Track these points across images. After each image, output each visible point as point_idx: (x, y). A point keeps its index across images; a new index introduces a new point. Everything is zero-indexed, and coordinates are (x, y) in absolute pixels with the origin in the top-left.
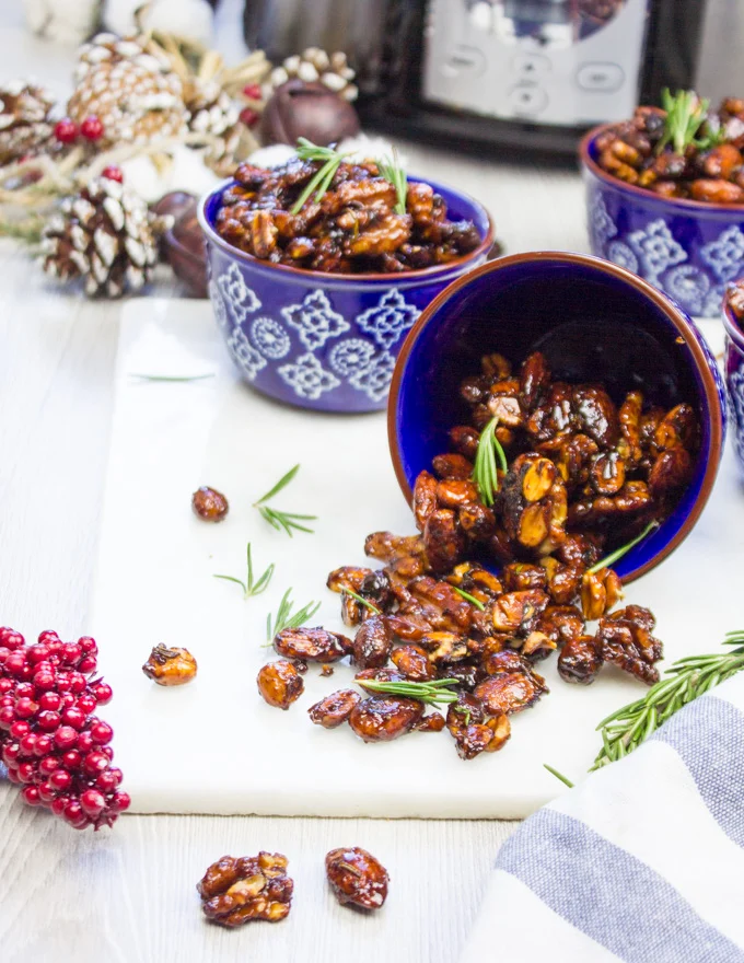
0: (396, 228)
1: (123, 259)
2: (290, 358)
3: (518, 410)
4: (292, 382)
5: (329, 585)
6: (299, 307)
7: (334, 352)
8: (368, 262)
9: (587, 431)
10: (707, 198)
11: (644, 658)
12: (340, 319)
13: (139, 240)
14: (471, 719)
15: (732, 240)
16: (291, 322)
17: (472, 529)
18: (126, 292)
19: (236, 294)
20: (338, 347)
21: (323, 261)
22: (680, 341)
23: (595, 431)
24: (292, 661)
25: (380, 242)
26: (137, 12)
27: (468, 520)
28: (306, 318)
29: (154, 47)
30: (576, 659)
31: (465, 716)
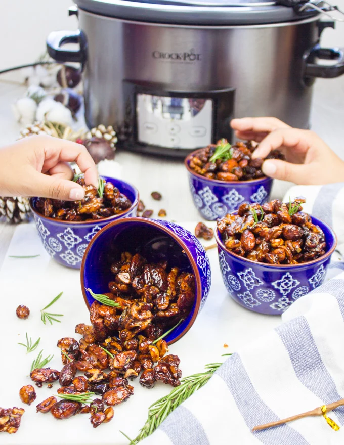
0: (97, 203)
1: (17, 211)
2: (63, 252)
3: (129, 278)
4: (65, 260)
5: (57, 346)
6: (62, 234)
7: (78, 249)
8: (86, 216)
9: (155, 285)
10: (223, 179)
11: (173, 378)
12: (77, 237)
13: (23, 203)
14: (97, 409)
15: (233, 194)
16: (61, 239)
17: (110, 326)
18: (21, 221)
19: (42, 229)
20: (79, 248)
21: (69, 217)
22: (183, 252)
23: (158, 285)
24: (36, 383)
25: (90, 208)
26: (45, 115)
27: (107, 323)
28: (66, 238)
29: (46, 128)
30: (145, 379)
31: (95, 409)
